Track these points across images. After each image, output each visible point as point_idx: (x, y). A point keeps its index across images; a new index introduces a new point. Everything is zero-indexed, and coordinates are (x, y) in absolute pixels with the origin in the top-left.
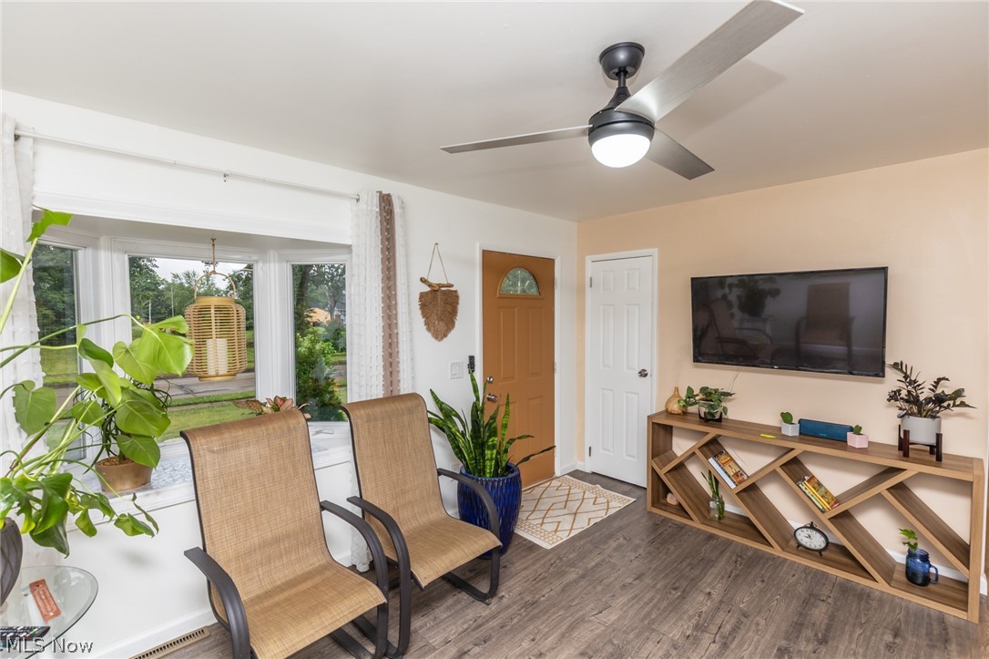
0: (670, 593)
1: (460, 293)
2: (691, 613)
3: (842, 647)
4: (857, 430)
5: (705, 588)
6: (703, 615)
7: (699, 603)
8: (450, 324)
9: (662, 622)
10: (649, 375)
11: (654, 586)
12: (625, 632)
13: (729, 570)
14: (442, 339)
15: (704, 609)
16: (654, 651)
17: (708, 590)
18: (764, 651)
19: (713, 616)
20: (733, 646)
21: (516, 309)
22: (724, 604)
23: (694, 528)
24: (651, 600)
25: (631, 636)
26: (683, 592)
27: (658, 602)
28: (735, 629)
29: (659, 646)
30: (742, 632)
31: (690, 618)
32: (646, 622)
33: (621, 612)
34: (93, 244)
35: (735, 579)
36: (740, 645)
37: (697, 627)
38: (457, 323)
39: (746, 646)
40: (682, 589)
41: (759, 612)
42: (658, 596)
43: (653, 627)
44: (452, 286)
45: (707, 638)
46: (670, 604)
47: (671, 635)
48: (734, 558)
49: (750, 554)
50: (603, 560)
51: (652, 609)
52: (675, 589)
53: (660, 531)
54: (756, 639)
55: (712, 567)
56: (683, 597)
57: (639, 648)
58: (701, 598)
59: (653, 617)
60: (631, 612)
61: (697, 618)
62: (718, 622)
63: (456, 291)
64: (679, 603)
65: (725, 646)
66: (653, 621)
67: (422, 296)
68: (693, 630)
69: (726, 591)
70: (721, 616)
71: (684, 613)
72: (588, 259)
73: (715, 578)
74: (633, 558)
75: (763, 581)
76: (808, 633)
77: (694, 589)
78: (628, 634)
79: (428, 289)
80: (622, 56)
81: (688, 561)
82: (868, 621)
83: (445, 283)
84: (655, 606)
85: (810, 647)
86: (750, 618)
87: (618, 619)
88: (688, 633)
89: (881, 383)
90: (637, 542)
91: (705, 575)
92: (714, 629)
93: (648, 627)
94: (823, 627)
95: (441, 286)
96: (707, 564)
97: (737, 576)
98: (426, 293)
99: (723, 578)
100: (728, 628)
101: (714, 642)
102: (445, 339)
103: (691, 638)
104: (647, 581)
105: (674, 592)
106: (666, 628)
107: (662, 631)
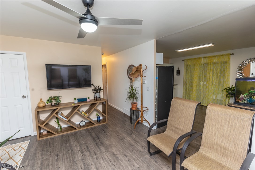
0: (69, 152)
2: (77, 152)
3: (101, 137)
4: (89, 98)
5: (74, 145)
6: (80, 150)
7: (76, 149)
9: (75, 158)
10: (27, 97)
11: (64, 154)
12: (70, 168)
13: (74, 139)
15: (79, 149)
16: (80, 164)
17: (75, 145)
18: (95, 146)
19: (82, 149)
20: (90, 150)
22: (80, 145)
23: (56, 136)
24: (67, 157)
25: (73, 167)
26: (71, 149)
27: (69, 156)
28: (87, 147)
29: (80, 162)
30: (89, 147)
31: (79, 152)
32: (72, 161)
33: (64, 165)
35: (77, 140)
36: (91, 149)
37: (82, 153)
39: (92, 148)
40: (70, 149)
41: (87, 141)
42: (67, 155)
43: (74, 161)
45: (85, 153)
46: (72, 154)
47: (79, 159)
48: (72, 136)
49: (73, 133)
50: (42, 161)
51: (70, 158)
52: (69, 150)
53: (49, 143)
54: (92, 146)
55: (70, 141)
56: (72, 151)
57: (77, 167)
58: (76, 148)
59: (72, 159)
60: (66, 163)
61: (79, 151)
62: (84, 149)
64: (73, 152)
65: (89, 151)
66: (73, 160)
68: (82, 154)
69: (78, 143)
70: (83, 147)
71: (76, 153)
73: (73, 142)
74: (50, 153)
75: (81, 136)
76: (96, 139)
77: (72, 147)
78: (71, 167)
81: (64, 143)
82: (99, 131)
84: (69, 157)
85: (98, 140)
86: (87, 144)
87: (65, 167)
88: (82, 155)
89: (91, 88)
90: (46, 149)
91: (71, 143)
92: (84, 150)
93: (73, 162)
94: (96, 136)
96: (68, 141)
97: (76, 139)
99: (74, 141)
100: (86, 148)
101: (87, 152)
103: (83, 155)
104: (61, 154)
105: (69, 151)
106: (77, 158)
107: (77, 160)
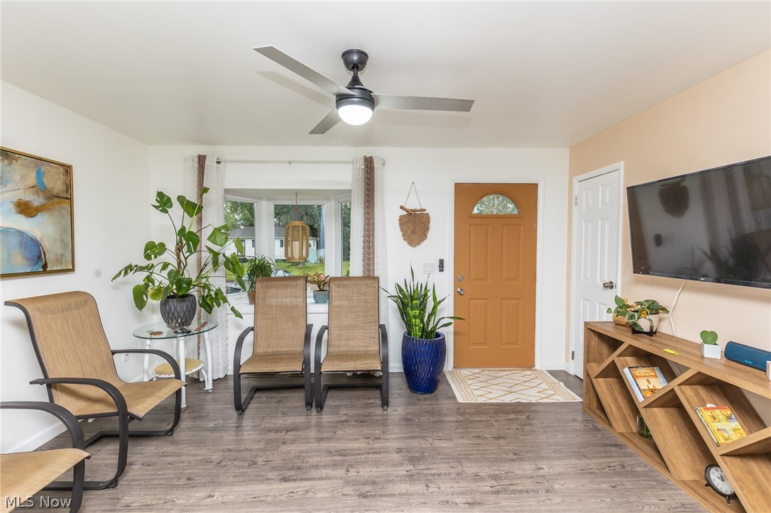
1: (431, 215)
8: (423, 236)
14: (415, 246)
21: (489, 226)
34: (261, 199)
38: (428, 236)
44: (425, 210)
63: (428, 214)
67: (401, 218)
72: (576, 179)
79: (405, 213)
80: (355, 58)
83: (419, 208)
95: (415, 211)
98: (404, 216)
102: (418, 247)
